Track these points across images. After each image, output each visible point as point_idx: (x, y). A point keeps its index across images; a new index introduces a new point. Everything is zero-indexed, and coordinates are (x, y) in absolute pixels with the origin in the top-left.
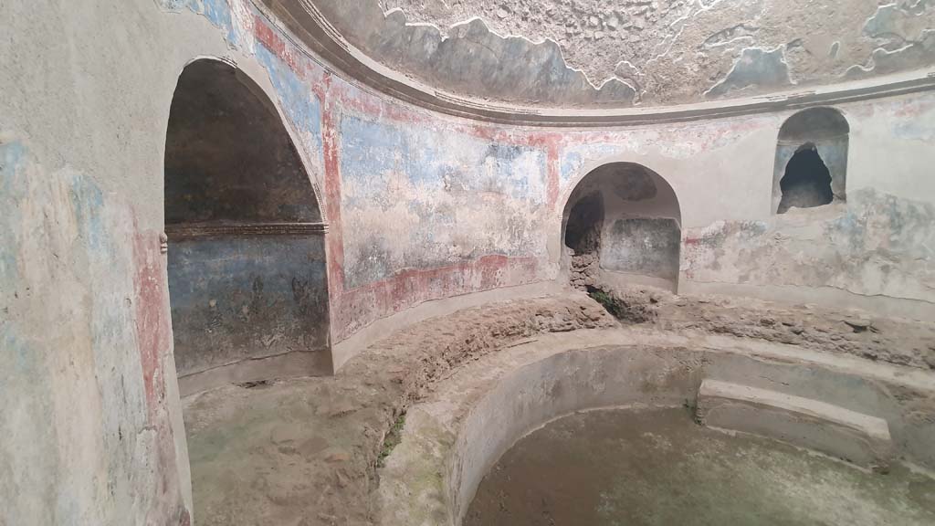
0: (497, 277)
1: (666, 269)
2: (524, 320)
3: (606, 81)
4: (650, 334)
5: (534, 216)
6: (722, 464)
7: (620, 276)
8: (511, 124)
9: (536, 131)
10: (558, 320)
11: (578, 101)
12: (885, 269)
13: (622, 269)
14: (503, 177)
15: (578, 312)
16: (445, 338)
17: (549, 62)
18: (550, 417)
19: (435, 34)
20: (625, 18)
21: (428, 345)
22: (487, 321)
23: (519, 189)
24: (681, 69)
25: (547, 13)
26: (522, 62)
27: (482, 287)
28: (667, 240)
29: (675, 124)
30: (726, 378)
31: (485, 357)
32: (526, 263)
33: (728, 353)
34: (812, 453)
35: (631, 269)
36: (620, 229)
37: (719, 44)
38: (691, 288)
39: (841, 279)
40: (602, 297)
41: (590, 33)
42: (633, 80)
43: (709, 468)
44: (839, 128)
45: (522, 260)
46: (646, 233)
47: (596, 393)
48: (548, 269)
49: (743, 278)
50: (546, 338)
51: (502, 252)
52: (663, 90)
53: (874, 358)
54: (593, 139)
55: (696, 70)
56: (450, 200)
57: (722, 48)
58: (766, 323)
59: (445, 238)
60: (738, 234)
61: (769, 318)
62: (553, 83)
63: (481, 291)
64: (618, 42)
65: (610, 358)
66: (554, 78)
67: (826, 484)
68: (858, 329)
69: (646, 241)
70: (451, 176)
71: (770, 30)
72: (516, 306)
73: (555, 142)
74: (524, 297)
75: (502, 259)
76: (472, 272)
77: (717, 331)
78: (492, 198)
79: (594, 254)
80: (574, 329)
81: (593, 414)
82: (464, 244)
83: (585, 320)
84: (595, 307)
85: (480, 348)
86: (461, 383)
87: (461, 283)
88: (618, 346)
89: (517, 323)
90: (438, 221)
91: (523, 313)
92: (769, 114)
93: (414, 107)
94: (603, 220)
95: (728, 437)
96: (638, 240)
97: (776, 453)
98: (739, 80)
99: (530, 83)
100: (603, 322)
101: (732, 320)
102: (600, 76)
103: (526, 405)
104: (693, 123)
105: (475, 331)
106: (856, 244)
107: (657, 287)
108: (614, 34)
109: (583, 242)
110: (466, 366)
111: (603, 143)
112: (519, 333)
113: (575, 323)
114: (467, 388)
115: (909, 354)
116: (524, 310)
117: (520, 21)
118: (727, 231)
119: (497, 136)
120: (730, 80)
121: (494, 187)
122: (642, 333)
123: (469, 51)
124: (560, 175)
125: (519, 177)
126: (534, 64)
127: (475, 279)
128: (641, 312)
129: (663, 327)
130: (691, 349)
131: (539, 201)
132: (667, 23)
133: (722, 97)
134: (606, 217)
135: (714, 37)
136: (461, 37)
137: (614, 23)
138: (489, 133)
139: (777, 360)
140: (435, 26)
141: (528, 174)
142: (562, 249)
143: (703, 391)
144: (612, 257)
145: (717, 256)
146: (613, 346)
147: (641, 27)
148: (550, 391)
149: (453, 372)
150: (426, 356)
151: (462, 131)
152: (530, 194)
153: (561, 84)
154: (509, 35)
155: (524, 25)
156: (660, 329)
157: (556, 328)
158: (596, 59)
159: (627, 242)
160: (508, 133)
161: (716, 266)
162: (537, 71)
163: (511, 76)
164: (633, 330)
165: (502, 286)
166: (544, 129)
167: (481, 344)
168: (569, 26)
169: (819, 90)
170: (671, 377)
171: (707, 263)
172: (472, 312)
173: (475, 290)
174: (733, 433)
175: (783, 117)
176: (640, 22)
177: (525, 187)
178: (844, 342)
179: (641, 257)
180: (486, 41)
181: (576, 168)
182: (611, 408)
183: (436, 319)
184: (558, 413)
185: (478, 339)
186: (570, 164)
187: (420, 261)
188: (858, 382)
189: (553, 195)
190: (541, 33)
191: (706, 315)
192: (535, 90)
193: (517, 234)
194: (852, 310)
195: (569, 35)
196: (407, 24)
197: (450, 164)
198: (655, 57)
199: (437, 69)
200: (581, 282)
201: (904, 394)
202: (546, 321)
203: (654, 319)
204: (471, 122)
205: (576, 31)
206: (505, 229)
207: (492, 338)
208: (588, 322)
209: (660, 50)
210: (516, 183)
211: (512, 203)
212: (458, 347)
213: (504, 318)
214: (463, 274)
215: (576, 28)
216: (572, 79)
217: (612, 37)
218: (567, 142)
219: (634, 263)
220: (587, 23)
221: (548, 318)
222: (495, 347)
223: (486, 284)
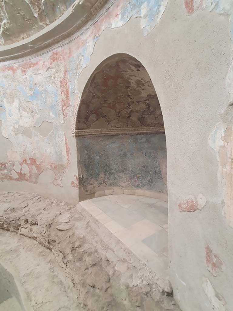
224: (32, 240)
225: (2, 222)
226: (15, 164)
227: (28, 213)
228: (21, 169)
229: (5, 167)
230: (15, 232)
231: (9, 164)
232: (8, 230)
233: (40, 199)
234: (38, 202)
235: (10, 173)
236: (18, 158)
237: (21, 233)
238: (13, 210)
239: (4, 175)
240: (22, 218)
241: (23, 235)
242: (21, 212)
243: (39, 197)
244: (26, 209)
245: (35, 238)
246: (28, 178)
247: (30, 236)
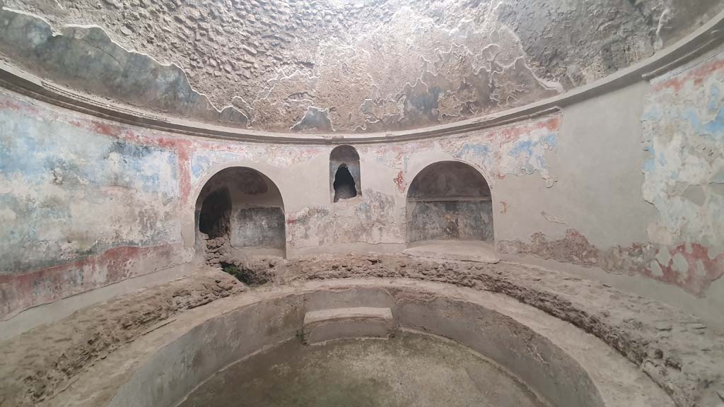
0: (127, 268)
1: (277, 242)
2: (160, 304)
3: (226, 107)
4: (270, 291)
5: (168, 208)
6: (321, 367)
7: (247, 251)
8: (139, 125)
9: (165, 135)
10: (196, 296)
11: (203, 116)
12: (380, 229)
13: (248, 246)
14: (131, 173)
15: (214, 286)
16: (58, 346)
17: (176, 82)
18: (192, 387)
19: (44, 27)
20: (237, 68)
21: (32, 360)
22: (115, 314)
23: (150, 184)
24: (275, 111)
25: (172, 44)
26: (151, 76)
27: (108, 281)
28: (277, 221)
29: (275, 145)
30: (318, 308)
31: (115, 353)
32: (160, 251)
33: (317, 291)
34: (363, 339)
35: (255, 245)
36: (244, 216)
37: (296, 100)
38: (294, 253)
39: (364, 237)
40: (235, 269)
41: (211, 71)
42: (246, 111)
43: (313, 373)
44: (355, 157)
45: (155, 248)
46: (263, 218)
47: (233, 350)
48: (183, 253)
49: (321, 242)
50: (185, 315)
51: (132, 243)
52: (266, 120)
53: (381, 276)
54: (218, 147)
55: (285, 113)
56: (62, 193)
57: (298, 103)
58: (335, 268)
59: (54, 234)
60: (316, 216)
61: (335, 264)
62: (181, 100)
63: (106, 284)
64: (233, 82)
65: (242, 317)
66: (181, 95)
67: (371, 355)
68: (374, 262)
69: (263, 223)
70: (64, 168)
71: (320, 99)
72: (152, 293)
73: (185, 146)
74: (160, 282)
75: (132, 250)
76: (94, 268)
77: (311, 278)
78: (119, 192)
79: (226, 236)
80: (210, 301)
81: (230, 369)
82: (82, 239)
83: (221, 291)
84: (228, 278)
85: (107, 345)
86: (83, 390)
87: (79, 281)
88: (248, 305)
89: (152, 308)
90: (45, 216)
91: (158, 297)
92: (324, 146)
93: (10, 92)
94: (231, 209)
95: (322, 347)
96: (258, 224)
97: (347, 347)
98: (308, 124)
99: (158, 94)
100: (235, 289)
101: (318, 270)
102: (221, 103)
103: (166, 385)
104: (286, 145)
105: (100, 329)
106: (368, 217)
107: (274, 255)
108: (228, 75)
109: (215, 227)
110: (91, 369)
111: (227, 152)
112: (155, 318)
113: (211, 296)
114: (92, 392)
115: (394, 271)
116: (159, 294)
117: (145, 43)
118: (310, 214)
119: (123, 135)
120: (304, 123)
121: (120, 182)
122: (266, 291)
123: (87, 52)
124: (191, 174)
125: (149, 173)
126: (160, 79)
127: (99, 274)
128: (264, 276)
129: (279, 283)
130: (296, 294)
131: (172, 195)
132: (265, 79)
133: (300, 132)
134: (233, 207)
135: (293, 95)
136: (77, 37)
137: (229, 68)
138: (113, 131)
139: (342, 288)
140: (44, 19)
141: (159, 171)
142: (196, 235)
143: (306, 322)
144: (240, 237)
145: (306, 230)
146: (243, 307)
147: (248, 76)
148: (191, 363)
149: (71, 381)
150: (30, 373)
151: (78, 125)
152: (162, 189)
153: (188, 101)
154: (133, 51)
155: (149, 46)
156: (277, 285)
157: (194, 305)
158: (217, 90)
159: (250, 225)
160: (136, 134)
161: (306, 236)
162: (164, 88)
163: (136, 84)
164: (258, 290)
165: (133, 276)
166: (174, 134)
167: (109, 340)
168: (193, 60)
169: (346, 136)
170: (287, 318)
171: (301, 235)
172: (95, 309)
173: (98, 286)
174: (324, 343)
175: (331, 148)
176: (247, 74)
177: (157, 182)
178: (369, 271)
179: (261, 236)
180: (108, 49)
181: (206, 169)
182: (246, 357)
183: (44, 328)
184: (201, 380)
185: (105, 336)
186: (200, 166)
187: (18, 264)
188: (377, 290)
189: (186, 190)
190: (167, 58)
191: (303, 270)
192: (163, 102)
193: (149, 225)
194: (371, 253)
195: (193, 67)
196: (4, 8)
197: (62, 156)
198: (259, 98)
199: (45, 60)
200: (215, 260)
201: (395, 291)
202: (183, 300)
203: (273, 279)
204: (91, 118)
205: (199, 65)
206: (134, 221)
207: (123, 331)
208: (222, 292)
209: (262, 95)
210: (147, 178)
211: (142, 197)
212: (78, 351)
213: (137, 307)
214: (82, 271)
215: (198, 63)
216: (198, 100)
217: (228, 78)
218: (196, 148)
219: (256, 240)
220: (208, 62)
221: (186, 297)
222: (128, 338)
223: (113, 277)
224: (664, 392)
225: (616, 337)
226: (660, 251)
227: (664, 341)
228: (671, 262)
229: (641, 252)
230: (635, 363)
231: (648, 248)
232: (624, 355)
233: (702, 330)
234: (695, 333)
235: (647, 265)
236: (668, 239)
237: (645, 369)
238: (639, 325)
239: (636, 265)
240: (651, 345)
241: (649, 375)
242: (652, 335)
243: (700, 325)
244: (665, 334)
245: (670, 392)
246: (684, 282)
247: (660, 382)
